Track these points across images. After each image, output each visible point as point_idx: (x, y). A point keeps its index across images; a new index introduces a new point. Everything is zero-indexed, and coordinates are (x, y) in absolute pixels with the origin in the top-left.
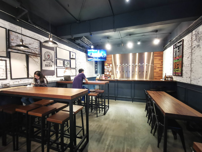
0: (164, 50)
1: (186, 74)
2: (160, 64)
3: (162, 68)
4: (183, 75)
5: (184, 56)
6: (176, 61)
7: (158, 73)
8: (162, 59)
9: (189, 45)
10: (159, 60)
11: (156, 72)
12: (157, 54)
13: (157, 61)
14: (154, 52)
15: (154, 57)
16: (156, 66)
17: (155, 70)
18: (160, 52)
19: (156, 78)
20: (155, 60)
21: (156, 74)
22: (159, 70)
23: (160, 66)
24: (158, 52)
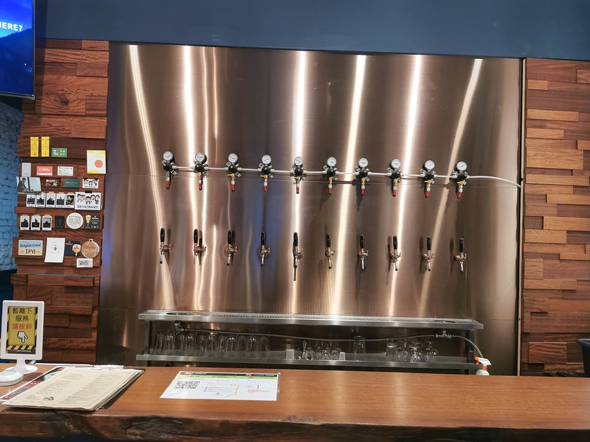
7: (557, 256)
10: (565, 138)
11: (545, 249)
12: (546, 82)
13: (552, 147)
14: (521, 60)
15: (529, 110)
16: (543, 190)
17: (532, 235)
18: (573, 64)
19: (544, 309)
20: (532, 132)
21: (541, 275)
22: (568, 232)
23: (577, 197)
24: (552, 65)
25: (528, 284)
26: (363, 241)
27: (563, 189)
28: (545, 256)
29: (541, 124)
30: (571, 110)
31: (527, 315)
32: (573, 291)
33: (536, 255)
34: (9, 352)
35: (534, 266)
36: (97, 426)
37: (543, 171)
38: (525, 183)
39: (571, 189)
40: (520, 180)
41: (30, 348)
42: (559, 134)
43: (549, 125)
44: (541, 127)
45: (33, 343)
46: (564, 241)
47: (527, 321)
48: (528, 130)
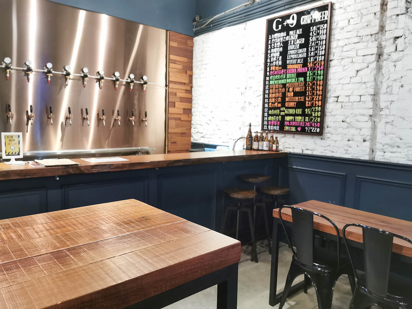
0: (198, 33)
1: (348, 127)
2: (184, 84)
3: (190, 100)
4: (326, 130)
5: (332, 63)
6: (283, 81)
7: (180, 119)
8: (191, 69)
9: (363, 28)
10: (183, 69)
11: (176, 116)
12: (176, 43)
13: (178, 72)
14: (167, 31)
15: (170, 55)
16: (175, 91)
17: (172, 110)
18: (186, 37)
19: (176, 141)
20: (172, 65)
21: (174, 127)
22: (184, 109)
23: (186, 94)
24: (179, 36)
25: (170, 131)
26: (104, 112)
27: (182, 91)
28: (176, 119)
29: (175, 62)
30: (185, 57)
31: (170, 143)
32: (185, 133)
33: (173, 119)
34: (7, 155)
35: (172, 123)
36: (82, 169)
37: (175, 83)
38: (169, 87)
39: (184, 91)
40: (166, 86)
41: (17, 153)
42: (180, 67)
43: (177, 63)
44: (175, 63)
45: (18, 151)
46: (182, 112)
47: (169, 146)
48: (170, 64)
